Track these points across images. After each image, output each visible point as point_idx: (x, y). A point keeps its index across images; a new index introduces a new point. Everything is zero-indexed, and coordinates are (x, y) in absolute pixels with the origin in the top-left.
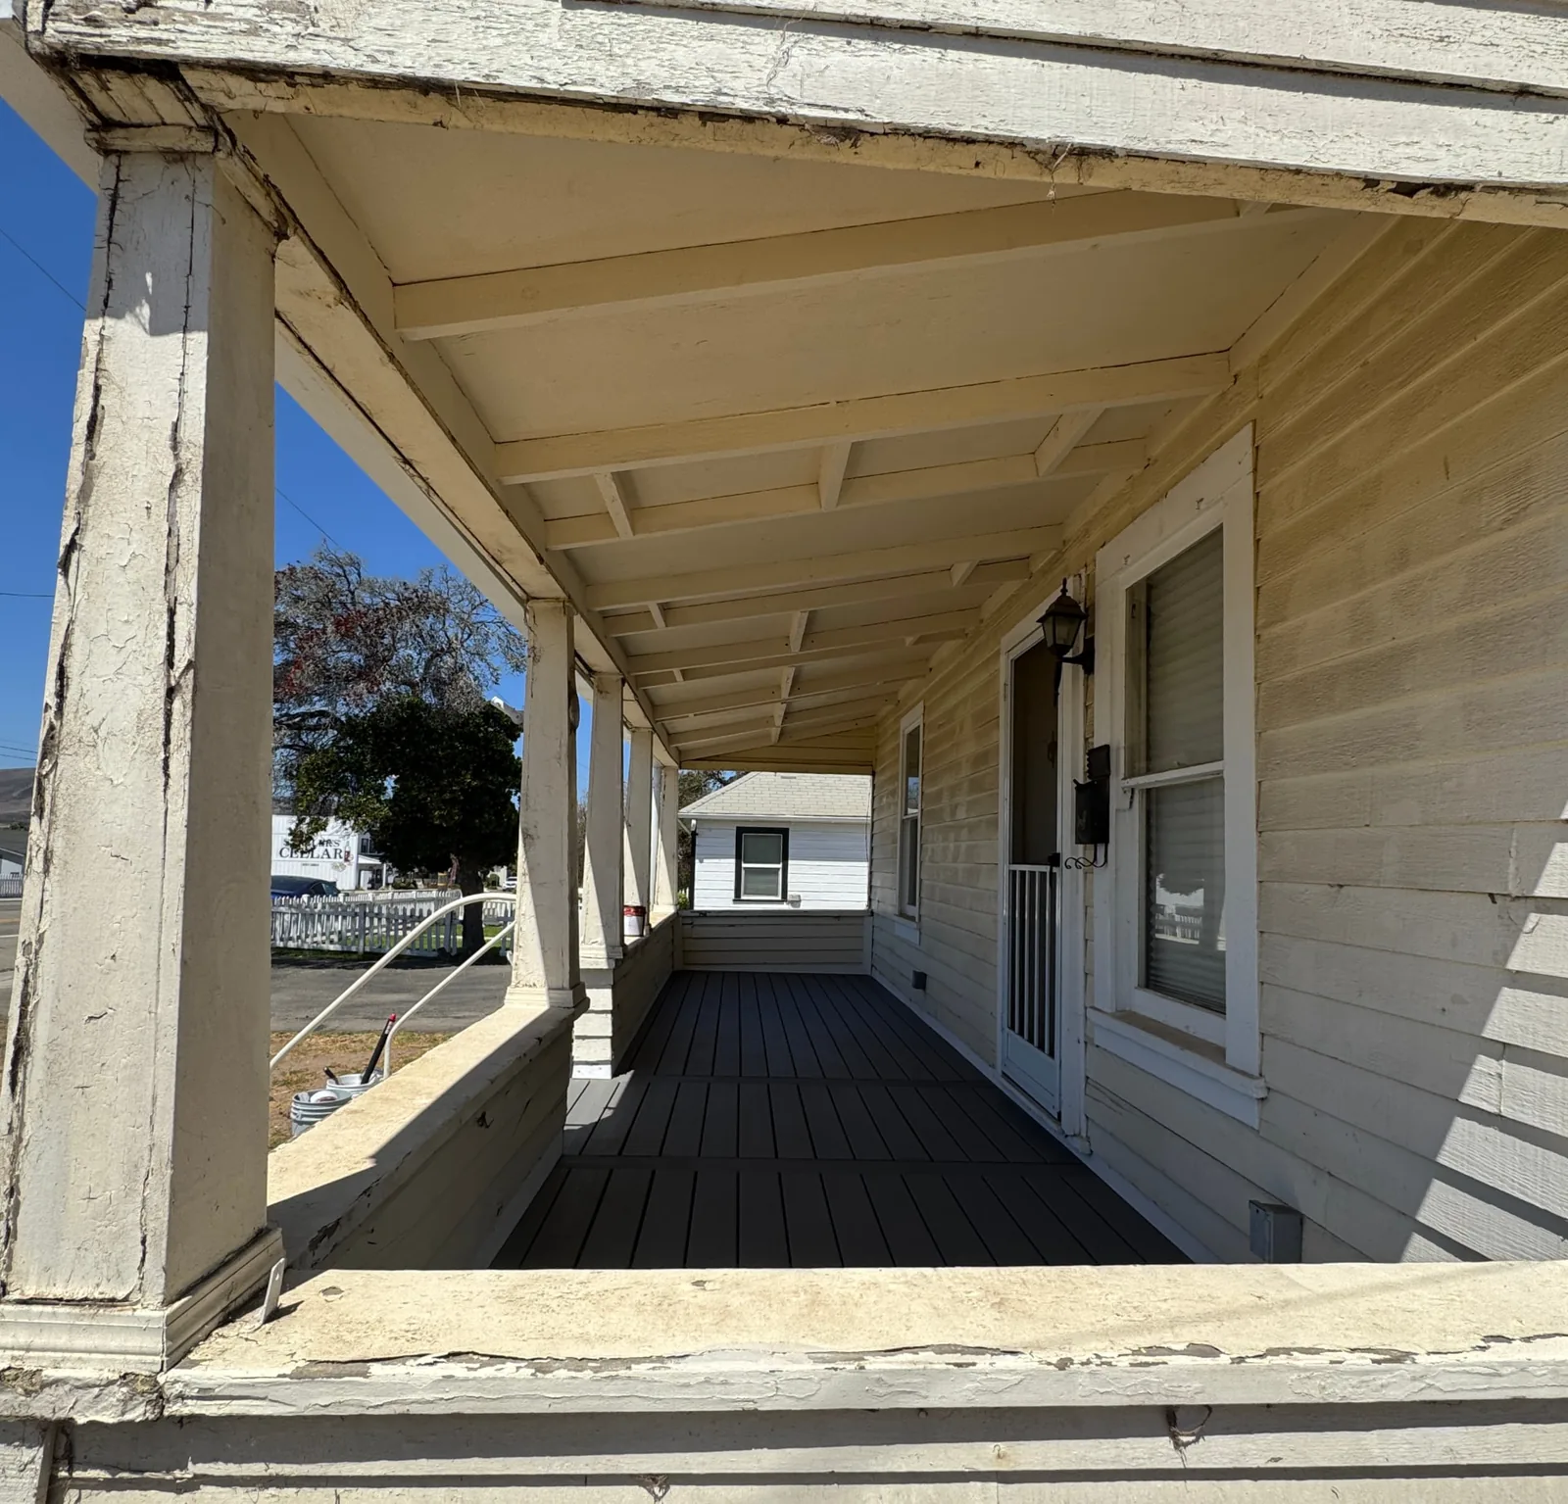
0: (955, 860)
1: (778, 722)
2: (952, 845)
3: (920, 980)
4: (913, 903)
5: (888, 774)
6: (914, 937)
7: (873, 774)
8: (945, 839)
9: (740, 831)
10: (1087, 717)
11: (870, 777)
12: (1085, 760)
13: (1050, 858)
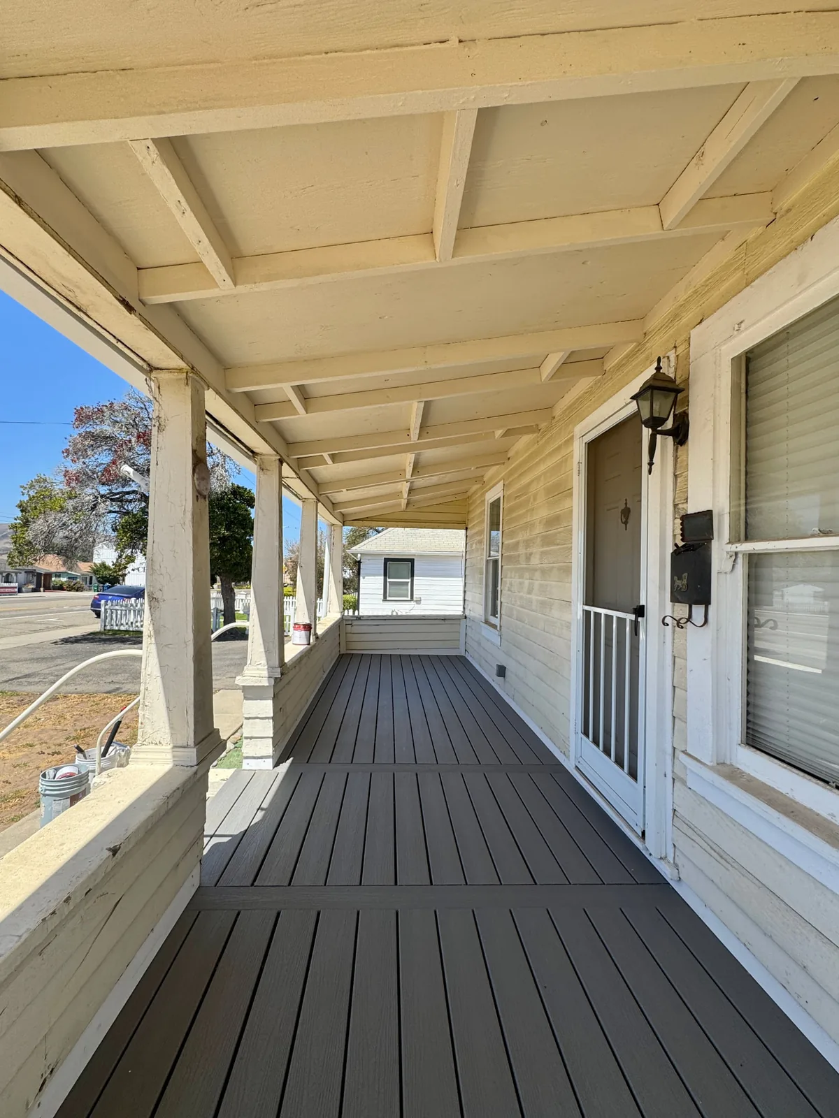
0: (530, 592)
1: (405, 495)
2: (527, 582)
3: (502, 671)
4: (494, 614)
5: (477, 529)
6: (497, 641)
7: (466, 529)
8: (521, 577)
9: (386, 560)
10: (676, 485)
11: (464, 531)
12: (674, 524)
13: (635, 609)
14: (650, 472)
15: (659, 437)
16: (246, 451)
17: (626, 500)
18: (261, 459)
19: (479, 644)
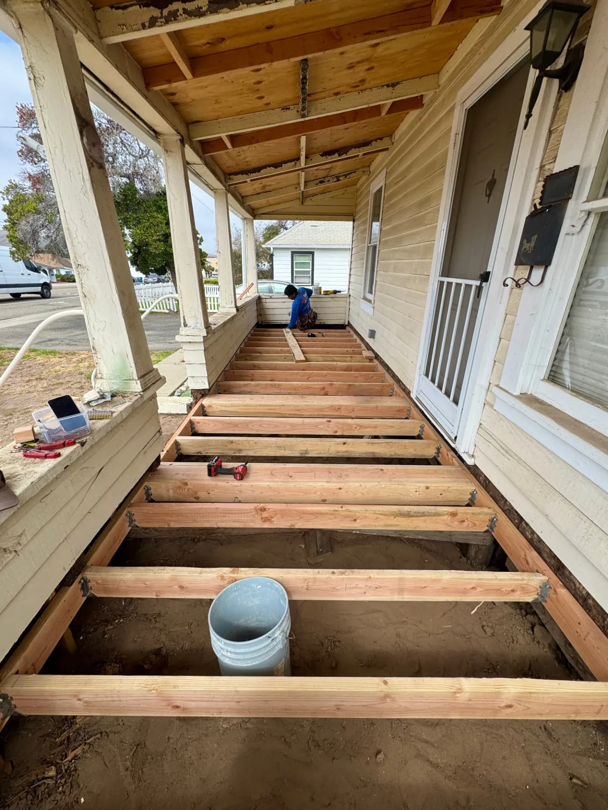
1: (302, 187)
3: (372, 334)
4: (371, 292)
5: (362, 220)
6: (371, 312)
7: (354, 221)
9: (293, 253)
10: (548, 143)
11: (352, 222)
12: (536, 187)
13: (481, 275)
14: (525, 128)
15: (545, 79)
16: (148, 129)
17: (494, 171)
18: (164, 140)
19: (358, 315)
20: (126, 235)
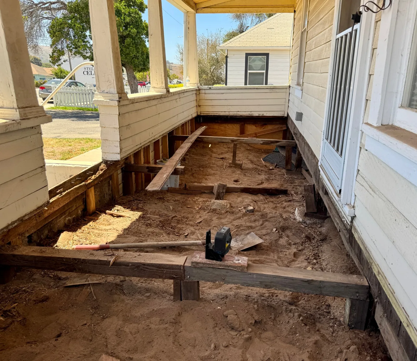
7: (295, 12)
11: (293, 14)
13: (353, 17)
20: (86, 36)
